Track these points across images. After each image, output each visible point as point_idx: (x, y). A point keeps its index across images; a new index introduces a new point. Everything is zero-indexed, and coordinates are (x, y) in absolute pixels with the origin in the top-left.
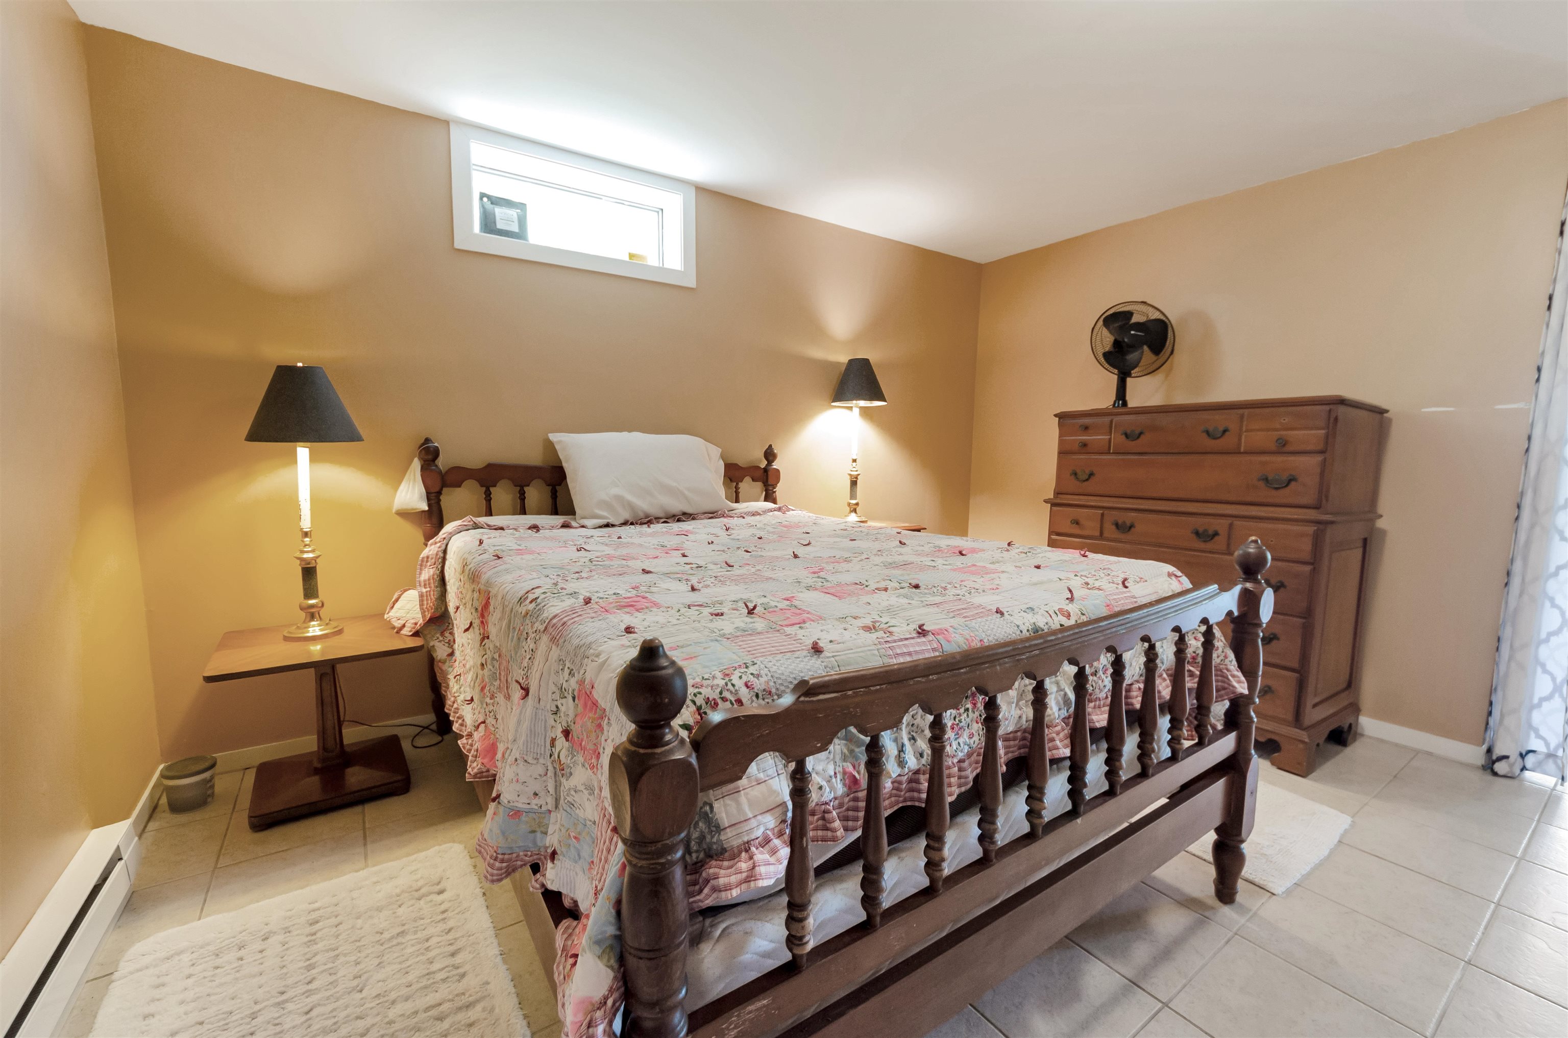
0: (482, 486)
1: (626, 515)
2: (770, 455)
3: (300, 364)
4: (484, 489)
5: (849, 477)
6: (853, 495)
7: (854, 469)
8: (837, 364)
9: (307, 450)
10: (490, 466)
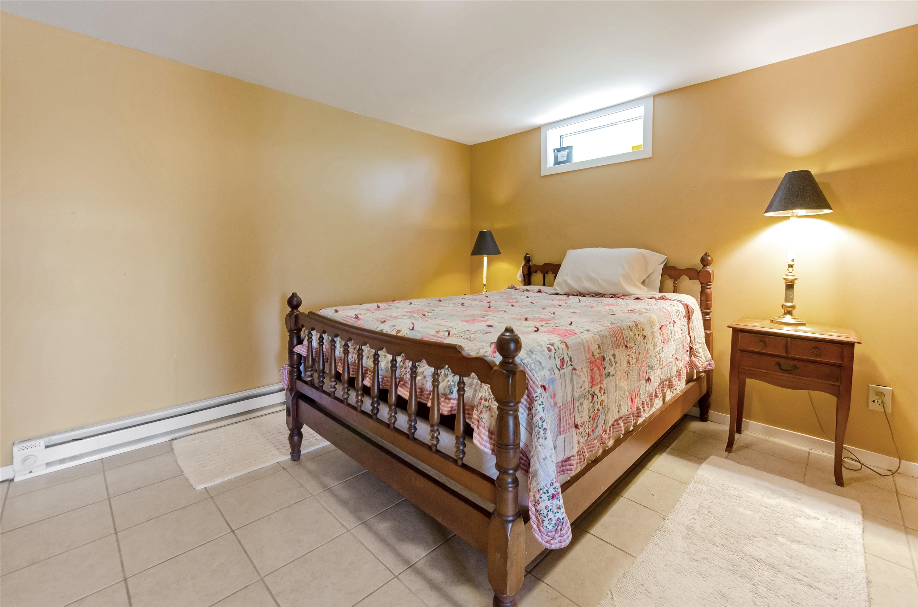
0: (542, 273)
1: (566, 290)
2: (705, 262)
3: (485, 230)
4: (543, 274)
5: (784, 281)
6: (788, 298)
7: (790, 274)
8: (773, 180)
9: (486, 258)
10: (545, 264)
